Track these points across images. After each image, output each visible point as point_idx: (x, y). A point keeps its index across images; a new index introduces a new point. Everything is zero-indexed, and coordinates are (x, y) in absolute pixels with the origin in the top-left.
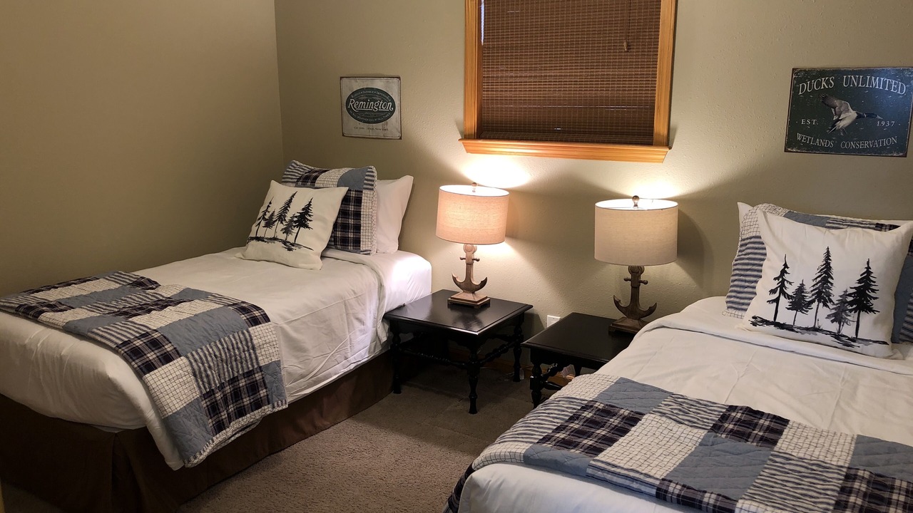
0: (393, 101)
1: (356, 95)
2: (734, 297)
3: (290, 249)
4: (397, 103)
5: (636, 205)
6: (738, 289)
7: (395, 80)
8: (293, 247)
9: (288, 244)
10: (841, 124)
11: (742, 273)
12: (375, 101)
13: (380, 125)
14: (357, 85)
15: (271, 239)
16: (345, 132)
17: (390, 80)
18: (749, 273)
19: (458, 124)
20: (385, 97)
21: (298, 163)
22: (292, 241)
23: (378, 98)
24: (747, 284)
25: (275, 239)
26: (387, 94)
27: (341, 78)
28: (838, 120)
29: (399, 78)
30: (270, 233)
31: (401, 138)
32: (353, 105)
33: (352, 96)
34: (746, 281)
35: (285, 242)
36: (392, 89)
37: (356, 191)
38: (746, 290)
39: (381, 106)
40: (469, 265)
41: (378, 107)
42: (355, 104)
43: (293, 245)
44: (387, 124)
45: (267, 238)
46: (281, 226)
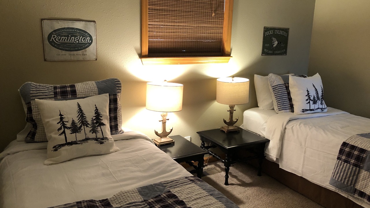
0: (90, 36)
1: (57, 32)
2: (282, 106)
3: (102, 143)
4: (94, 38)
5: (233, 80)
6: (283, 103)
7: (92, 23)
8: (103, 141)
9: (99, 140)
10: (275, 46)
11: (281, 97)
12: (75, 36)
13: (80, 52)
14: (59, 25)
15: (83, 140)
16: (47, 57)
17: (88, 23)
18: (283, 97)
19: (136, 50)
20: (84, 33)
21: (35, 84)
22: (101, 137)
23: (78, 35)
24: (284, 101)
25: (87, 139)
26: (86, 32)
27: (42, 20)
28: (274, 44)
29: (94, 22)
30: (80, 136)
31: (96, 60)
32: (55, 39)
33: (54, 33)
34: (284, 100)
35: (96, 139)
36: (91, 29)
37: (113, 95)
38: (284, 103)
39: (82, 40)
40: (164, 123)
41: (78, 40)
42: (55, 38)
43: (103, 139)
44: (86, 51)
45: (79, 141)
46: (88, 129)
